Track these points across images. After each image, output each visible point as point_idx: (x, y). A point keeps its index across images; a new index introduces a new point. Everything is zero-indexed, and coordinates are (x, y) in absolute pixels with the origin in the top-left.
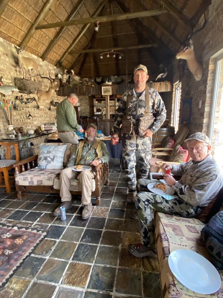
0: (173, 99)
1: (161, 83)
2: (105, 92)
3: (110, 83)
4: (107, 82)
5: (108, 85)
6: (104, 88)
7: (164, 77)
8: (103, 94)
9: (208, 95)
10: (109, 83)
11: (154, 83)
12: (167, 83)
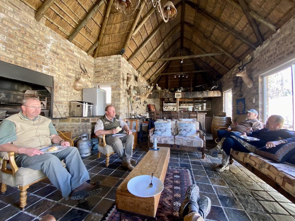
0: (224, 101)
1: (214, 91)
2: (177, 96)
3: (181, 91)
4: (178, 91)
5: (179, 92)
6: (176, 94)
7: (216, 88)
8: (175, 97)
9: (260, 95)
10: (179, 91)
11: (209, 91)
12: (218, 92)
